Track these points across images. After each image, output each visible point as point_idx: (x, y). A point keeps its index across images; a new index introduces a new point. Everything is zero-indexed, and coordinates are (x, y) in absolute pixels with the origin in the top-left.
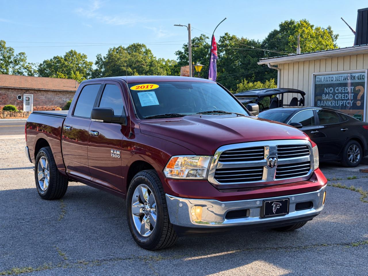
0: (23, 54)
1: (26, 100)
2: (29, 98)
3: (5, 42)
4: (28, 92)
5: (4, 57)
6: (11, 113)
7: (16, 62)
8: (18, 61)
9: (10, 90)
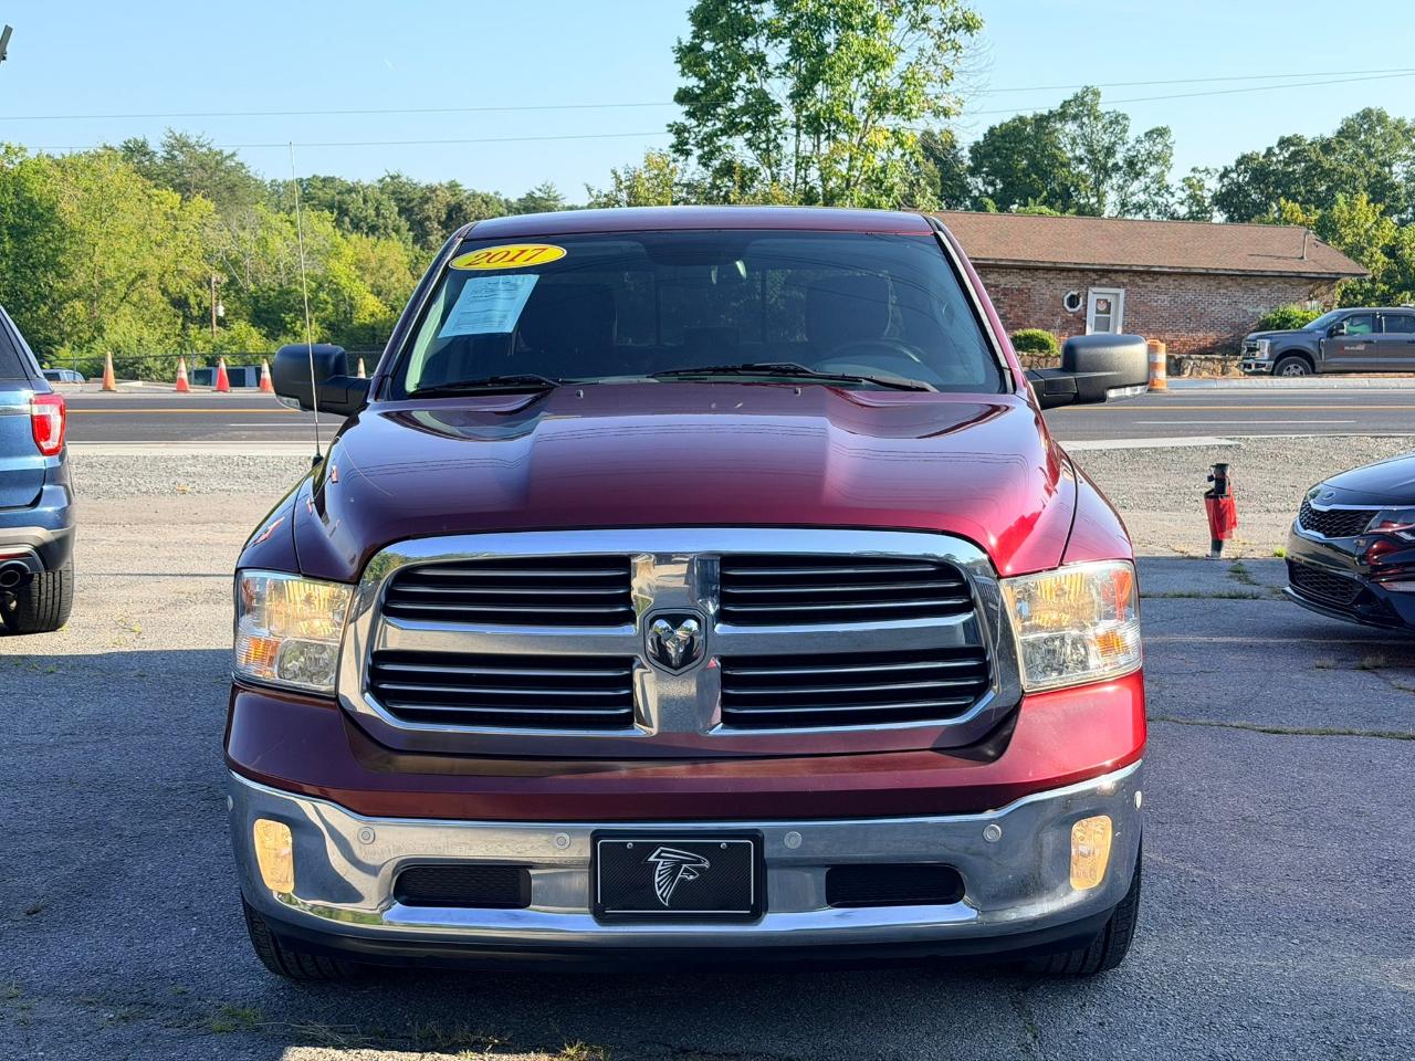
0: (1161, 132)
1: (1098, 312)
2: (1109, 305)
3: (1097, 94)
4: (1104, 281)
5: (1091, 152)
6: (1035, 359)
7: (1133, 168)
8: (1140, 165)
9: (1040, 274)
